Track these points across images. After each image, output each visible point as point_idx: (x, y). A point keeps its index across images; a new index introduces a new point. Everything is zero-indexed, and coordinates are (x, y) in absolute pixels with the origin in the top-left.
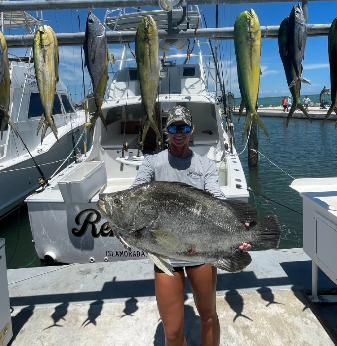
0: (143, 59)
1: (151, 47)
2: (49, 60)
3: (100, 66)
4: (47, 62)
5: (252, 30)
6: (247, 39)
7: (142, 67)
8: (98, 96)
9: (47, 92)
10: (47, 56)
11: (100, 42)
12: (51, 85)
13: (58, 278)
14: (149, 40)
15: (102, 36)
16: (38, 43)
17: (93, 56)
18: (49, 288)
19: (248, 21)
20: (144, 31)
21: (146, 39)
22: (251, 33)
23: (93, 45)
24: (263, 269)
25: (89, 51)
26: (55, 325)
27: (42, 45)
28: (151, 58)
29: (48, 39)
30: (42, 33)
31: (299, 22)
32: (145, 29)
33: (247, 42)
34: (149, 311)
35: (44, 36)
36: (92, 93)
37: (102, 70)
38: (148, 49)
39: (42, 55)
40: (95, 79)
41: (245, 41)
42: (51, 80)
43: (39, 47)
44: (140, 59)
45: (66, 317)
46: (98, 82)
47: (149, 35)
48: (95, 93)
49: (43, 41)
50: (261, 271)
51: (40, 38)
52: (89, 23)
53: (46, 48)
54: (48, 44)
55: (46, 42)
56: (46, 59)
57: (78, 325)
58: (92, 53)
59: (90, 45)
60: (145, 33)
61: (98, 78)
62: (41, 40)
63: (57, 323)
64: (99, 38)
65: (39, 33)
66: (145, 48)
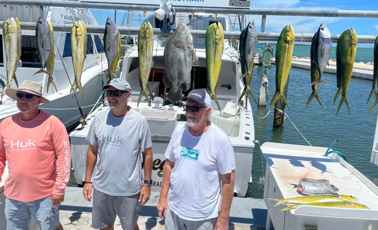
0: (142, 51)
1: (148, 43)
2: (80, 45)
3: (113, 53)
4: (79, 46)
5: (217, 37)
6: (213, 43)
7: (141, 55)
8: (111, 72)
9: (78, 66)
10: (79, 43)
11: (114, 37)
12: (81, 61)
13: (78, 196)
14: (147, 38)
15: (116, 33)
16: (74, 33)
17: (109, 46)
18: (71, 200)
19: (215, 31)
20: (144, 32)
21: (144, 37)
22: (216, 39)
23: (109, 40)
24: (236, 210)
25: (106, 43)
26: (71, 224)
27: (76, 35)
28: (147, 50)
29: (80, 31)
30: (77, 27)
31: (250, 34)
32: (144, 31)
33: (213, 45)
34: (140, 224)
35: (78, 29)
36: (107, 69)
37: (115, 55)
38: (145, 44)
39: (76, 42)
40: (109, 61)
41: (212, 44)
42: (81, 58)
43: (74, 36)
44: (140, 50)
45: (79, 220)
46: (111, 62)
47: (147, 35)
48: (109, 69)
49: (77, 32)
50: (235, 211)
51: (75, 30)
52: (107, 25)
53: (79, 37)
54: (81, 34)
55: (79, 33)
56: (79, 45)
57: (88, 225)
58: (108, 45)
59: (107, 39)
60: (144, 33)
61: (112, 60)
62: (76, 32)
63: (73, 223)
64: (113, 35)
65: (75, 27)
66: (144, 43)
